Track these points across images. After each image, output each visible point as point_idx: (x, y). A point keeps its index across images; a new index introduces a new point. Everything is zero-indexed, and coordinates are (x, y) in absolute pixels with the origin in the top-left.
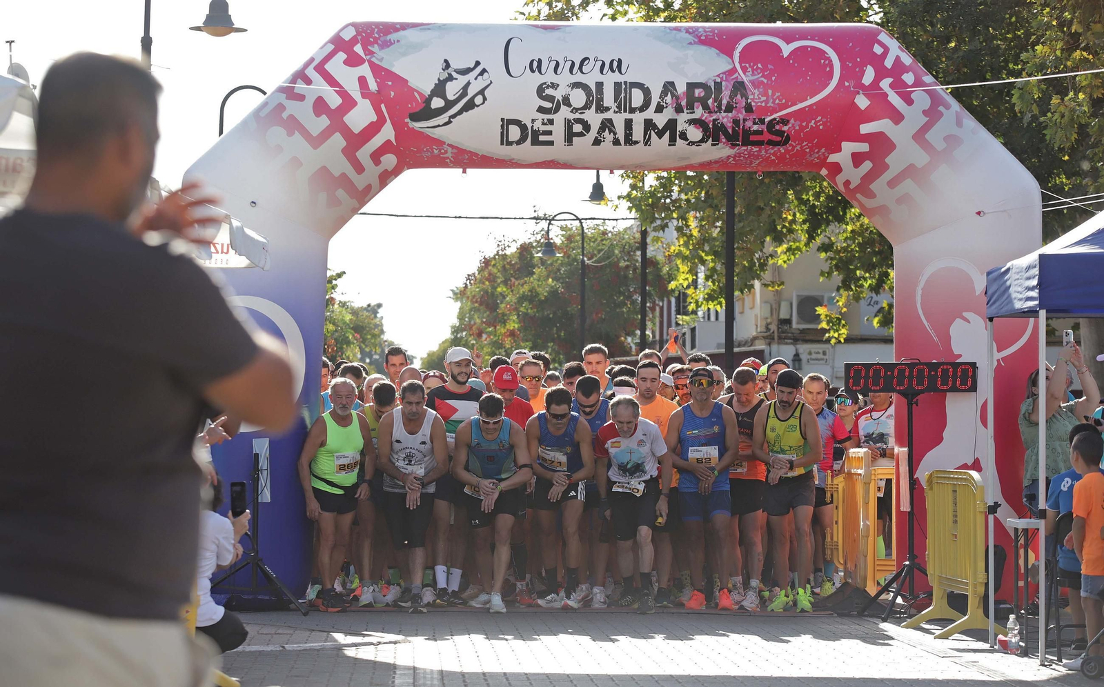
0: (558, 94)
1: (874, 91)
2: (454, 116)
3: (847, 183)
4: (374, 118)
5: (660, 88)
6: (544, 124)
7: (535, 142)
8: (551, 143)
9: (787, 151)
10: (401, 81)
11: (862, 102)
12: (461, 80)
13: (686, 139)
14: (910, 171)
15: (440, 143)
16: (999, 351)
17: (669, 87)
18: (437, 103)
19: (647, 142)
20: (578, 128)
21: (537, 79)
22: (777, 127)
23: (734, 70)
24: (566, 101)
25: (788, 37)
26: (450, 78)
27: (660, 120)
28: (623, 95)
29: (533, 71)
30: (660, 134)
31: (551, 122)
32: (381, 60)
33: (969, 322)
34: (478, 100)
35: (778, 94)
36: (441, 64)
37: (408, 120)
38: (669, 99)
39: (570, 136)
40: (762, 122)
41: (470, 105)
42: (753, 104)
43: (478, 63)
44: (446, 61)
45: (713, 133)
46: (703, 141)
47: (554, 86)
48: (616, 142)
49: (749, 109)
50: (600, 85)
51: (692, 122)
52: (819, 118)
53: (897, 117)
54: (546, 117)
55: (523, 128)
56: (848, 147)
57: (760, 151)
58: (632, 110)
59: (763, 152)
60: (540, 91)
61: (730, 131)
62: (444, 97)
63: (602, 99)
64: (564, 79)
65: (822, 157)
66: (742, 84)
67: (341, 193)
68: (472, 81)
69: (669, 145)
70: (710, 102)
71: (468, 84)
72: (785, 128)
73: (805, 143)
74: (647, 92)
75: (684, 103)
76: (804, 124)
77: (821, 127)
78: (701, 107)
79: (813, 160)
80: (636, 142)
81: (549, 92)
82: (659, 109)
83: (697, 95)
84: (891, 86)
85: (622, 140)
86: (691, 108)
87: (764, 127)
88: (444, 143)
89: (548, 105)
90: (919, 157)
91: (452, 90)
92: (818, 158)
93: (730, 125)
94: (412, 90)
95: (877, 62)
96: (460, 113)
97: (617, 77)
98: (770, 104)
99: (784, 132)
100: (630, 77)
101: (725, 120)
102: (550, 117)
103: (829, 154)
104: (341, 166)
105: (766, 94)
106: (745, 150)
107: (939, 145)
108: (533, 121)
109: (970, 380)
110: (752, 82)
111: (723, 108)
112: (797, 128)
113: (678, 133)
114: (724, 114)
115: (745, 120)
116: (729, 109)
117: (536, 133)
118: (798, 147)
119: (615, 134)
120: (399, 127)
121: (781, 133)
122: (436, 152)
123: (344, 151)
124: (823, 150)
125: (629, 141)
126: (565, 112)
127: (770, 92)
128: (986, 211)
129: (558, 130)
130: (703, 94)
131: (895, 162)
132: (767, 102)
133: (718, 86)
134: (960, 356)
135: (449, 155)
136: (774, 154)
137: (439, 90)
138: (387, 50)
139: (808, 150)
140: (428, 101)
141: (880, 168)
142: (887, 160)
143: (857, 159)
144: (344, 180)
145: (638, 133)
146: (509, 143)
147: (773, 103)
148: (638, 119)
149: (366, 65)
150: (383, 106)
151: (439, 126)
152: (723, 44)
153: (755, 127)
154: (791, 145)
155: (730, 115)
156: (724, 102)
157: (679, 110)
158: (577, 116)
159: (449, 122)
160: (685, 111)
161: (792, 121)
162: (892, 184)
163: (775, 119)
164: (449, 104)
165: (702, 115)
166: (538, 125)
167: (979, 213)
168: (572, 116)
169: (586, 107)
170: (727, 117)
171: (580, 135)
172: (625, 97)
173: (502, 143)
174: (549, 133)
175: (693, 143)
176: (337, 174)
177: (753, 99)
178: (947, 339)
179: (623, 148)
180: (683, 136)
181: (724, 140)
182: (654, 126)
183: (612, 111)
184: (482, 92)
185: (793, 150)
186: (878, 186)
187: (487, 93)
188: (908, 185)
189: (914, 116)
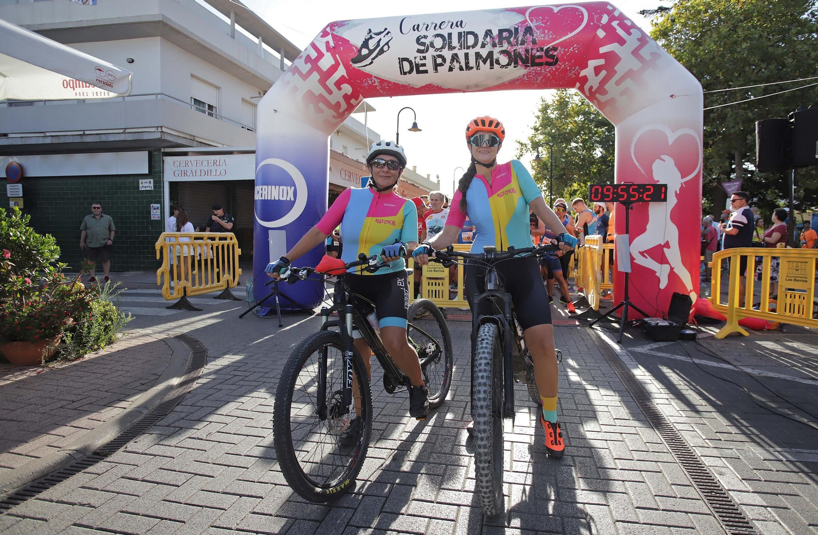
0: (427, 41)
1: (608, 28)
2: (374, 59)
3: (591, 88)
4: (333, 63)
5: (484, 33)
6: (421, 59)
7: (419, 72)
8: (426, 72)
9: (557, 69)
10: (346, 42)
11: (601, 34)
12: (377, 38)
13: (499, 64)
14: (629, 74)
15: (370, 76)
16: (682, 177)
17: (488, 33)
18: (365, 52)
19: (478, 68)
20: (439, 61)
21: (417, 34)
22: (551, 53)
23: (526, 21)
24: (432, 45)
26: (371, 38)
27: (484, 53)
28: (463, 39)
29: (414, 30)
30: (485, 62)
31: (425, 58)
32: (337, 33)
33: (664, 161)
34: (386, 48)
35: (551, 32)
36: (367, 31)
37: (351, 63)
38: (488, 39)
39: (436, 66)
40: (542, 49)
41: (382, 52)
42: (537, 39)
43: (386, 29)
44: (370, 30)
45: (514, 59)
46: (509, 64)
47: (425, 37)
48: (461, 69)
49: (534, 42)
50: (450, 35)
51: (502, 52)
52: (575, 45)
53: (622, 42)
54: (422, 55)
55: (410, 62)
56: (592, 63)
57: (541, 70)
58: (468, 48)
59: (543, 71)
60: (418, 40)
61: (524, 57)
62: (368, 48)
63: (451, 42)
64: (431, 33)
65: (577, 73)
66: (530, 28)
67: (321, 105)
68: (382, 38)
69: (491, 68)
70: (512, 39)
71: (380, 39)
72: (555, 53)
73: (567, 63)
74: (476, 36)
75: (497, 41)
76: (566, 50)
77: (576, 51)
78: (506, 43)
79: (572, 76)
80: (472, 68)
81: (423, 40)
82: (483, 46)
84: (618, 25)
85: (464, 67)
86: (501, 44)
87: (543, 53)
88: (372, 76)
89: (422, 48)
90: (635, 64)
91: (372, 44)
92: (574, 74)
93: (523, 53)
94: (352, 45)
96: (376, 56)
97: (460, 30)
98: (546, 39)
99: (555, 56)
100: (467, 29)
101: (521, 50)
102: (424, 55)
103: (581, 70)
104: (319, 90)
105: (544, 33)
106: (533, 70)
107: (648, 57)
108: (415, 58)
109: (663, 195)
110: (536, 27)
111: (519, 43)
112: (562, 53)
113: (494, 60)
114: (520, 46)
115: (532, 49)
116: (522, 43)
117: (418, 66)
118: (563, 66)
119: (460, 63)
120: (347, 67)
121: (552, 57)
122: (370, 82)
123: (319, 81)
124: (577, 68)
125: (468, 68)
126: (432, 52)
127: (546, 31)
128: (676, 95)
130: (508, 35)
131: (620, 68)
132: (544, 37)
133: (516, 30)
134: (658, 181)
135: (377, 84)
136: (549, 72)
137: (365, 44)
138: (342, 28)
139: (568, 68)
140: (360, 51)
141: (611, 73)
142: (616, 68)
143: (597, 70)
144: (322, 98)
145: (472, 62)
146: (405, 73)
147: (548, 37)
148: (472, 52)
149: (330, 36)
150: (337, 55)
151: (367, 65)
153: (538, 54)
154: (559, 65)
155: (523, 46)
156: (520, 39)
157: (494, 45)
158: (438, 53)
159: (372, 63)
160: (498, 46)
161: (559, 48)
162: (618, 83)
163: (549, 48)
164: (371, 52)
165: (508, 48)
166: (418, 61)
167: (672, 96)
168: (435, 54)
169: (443, 48)
170: (521, 48)
171: (441, 65)
172: (464, 40)
173: (401, 74)
174: (424, 65)
175: (503, 66)
176: (317, 94)
177: (536, 36)
178: (650, 172)
179: (465, 72)
180: (498, 62)
181: (520, 63)
182: (481, 57)
183: (457, 49)
184: (387, 44)
185: (560, 68)
186: (609, 86)
187: (389, 43)
188: (628, 83)
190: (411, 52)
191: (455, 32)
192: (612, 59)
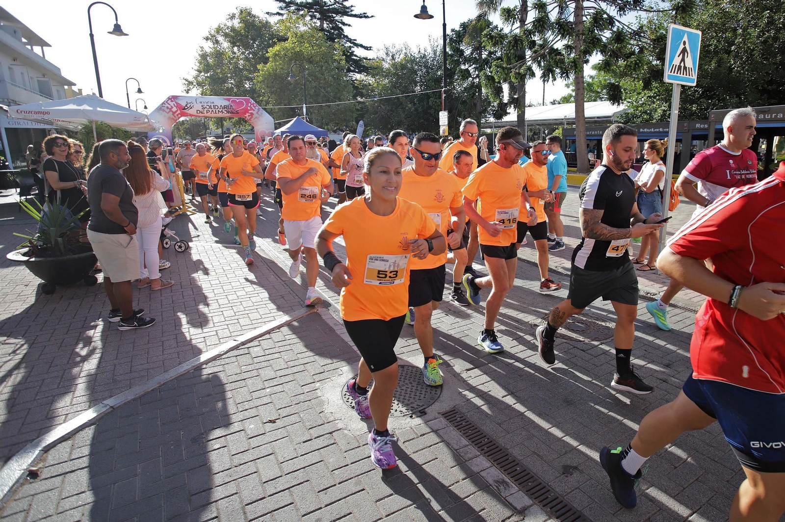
11: (249, 108)
17: (221, 106)
21: (201, 104)
25: (238, 99)
27: (220, 110)
45: (228, 112)
53: (254, 110)
56: (247, 114)
64: (205, 104)
83: (225, 107)
95: (251, 103)
104: (172, 116)
129: (205, 112)
137: (186, 106)
141: (252, 117)
143: (249, 116)
145: (217, 112)
148: (217, 110)
152: (229, 100)
189: (256, 110)
190: (200, 109)
191: (212, 105)
192: (252, 114)
